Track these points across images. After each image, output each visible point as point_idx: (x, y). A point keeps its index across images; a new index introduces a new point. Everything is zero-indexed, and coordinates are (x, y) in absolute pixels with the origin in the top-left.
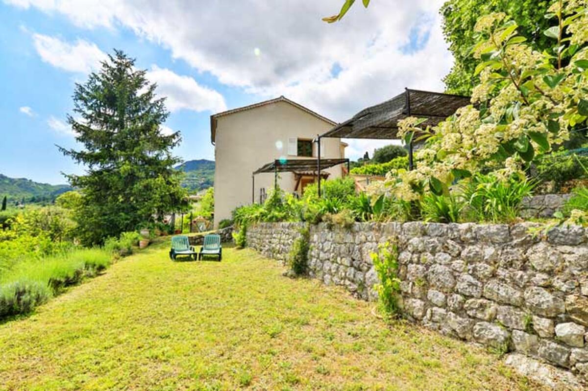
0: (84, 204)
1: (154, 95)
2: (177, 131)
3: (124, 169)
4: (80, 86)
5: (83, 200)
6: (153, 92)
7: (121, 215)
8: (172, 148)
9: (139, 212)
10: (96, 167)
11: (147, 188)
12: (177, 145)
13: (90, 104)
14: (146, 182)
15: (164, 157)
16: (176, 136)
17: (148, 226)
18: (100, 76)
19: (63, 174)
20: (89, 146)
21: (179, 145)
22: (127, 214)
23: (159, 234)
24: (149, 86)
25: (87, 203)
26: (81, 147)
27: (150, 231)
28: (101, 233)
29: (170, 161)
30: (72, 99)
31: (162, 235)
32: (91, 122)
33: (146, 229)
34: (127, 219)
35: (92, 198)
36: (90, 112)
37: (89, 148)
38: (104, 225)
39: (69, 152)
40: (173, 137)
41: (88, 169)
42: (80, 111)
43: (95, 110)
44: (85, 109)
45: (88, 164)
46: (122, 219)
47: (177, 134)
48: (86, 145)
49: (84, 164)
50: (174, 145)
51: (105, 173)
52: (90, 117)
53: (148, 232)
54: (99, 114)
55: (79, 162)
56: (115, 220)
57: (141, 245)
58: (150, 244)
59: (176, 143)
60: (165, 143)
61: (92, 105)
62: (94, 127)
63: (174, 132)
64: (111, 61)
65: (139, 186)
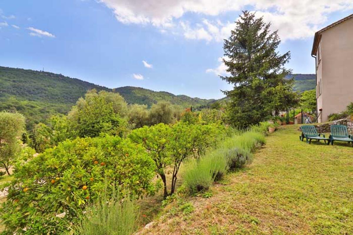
0: (233, 106)
1: (269, 32)
2: (288, 52)
3: (255, 83)
4: (226, 40)
5: (232, 104)
6: (268, 30)
7: (254, 112)
8: (283, 65)
9: (265, 110)
10: (238, 85)
11: (270, 93)
12: (287, 62)
13: (231, 49)
14: (268, 90)
15: (280, 72)
16: (287, 56)
17: (272, 119)
18: (235, 31)
19: (221, 91)
20: (233, 73)
21: (288, 61)
22: (257, 111)
23: (280, 124)
24: (265, 27)
25: (235, 105)
26: (229, 74)
27: (274, 122)
28: (243, 123)
29: (285, 73)
30: (223, 49)
31: (282, 125)
32: (233, 59)
33: (271, 120)
34: (257, 114)
35: (237, 103)
36: (231, 54)
37: (233, 75)
38: (245, 117)
39: (225, 78)
40: (284, 56)
41: (234, 86)
42: (227, 55)
43: (234, 52)
44: (229, 53)
45: (234, 84)
46: (255, 114)
47: (287, 54)
48: (232, 73)
49: (232, 83)
50: (284, 62)
51: (244, 87)
52: (232, 56)
53: (273, 123)
54: (237, 54)
55: (230, 83)
56: (251, 115)
57: (270, 130)
58: (276, 130)
59: (286, 60)
60: (278, 62)
61: (233, 50)
62: (235, 62)
63: (286, 53)
64: (241, 19)
65: (264, 93)
